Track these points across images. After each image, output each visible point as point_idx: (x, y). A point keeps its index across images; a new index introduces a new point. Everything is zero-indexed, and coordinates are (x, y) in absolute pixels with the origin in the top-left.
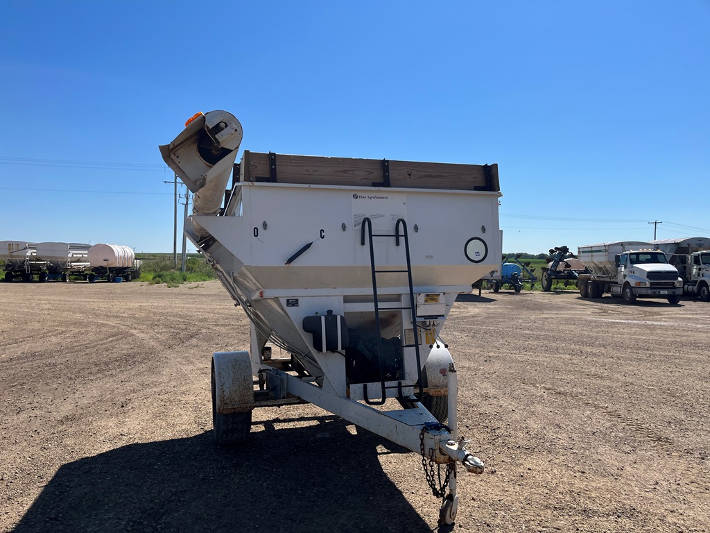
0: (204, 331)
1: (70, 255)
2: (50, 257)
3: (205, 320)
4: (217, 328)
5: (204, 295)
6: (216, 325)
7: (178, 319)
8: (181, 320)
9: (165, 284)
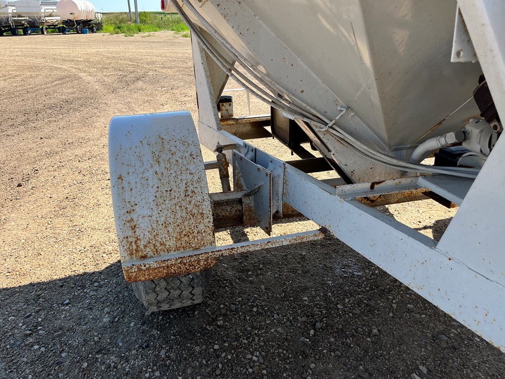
0: (151, 73)
1: (42, 11)
2: (28, 13)
3: (153, 63)
4: (163, 71)
5: (154, 42)
6: (163, 68)
7: (128, 62)
8: (131, 63)
9: (123, 34)
